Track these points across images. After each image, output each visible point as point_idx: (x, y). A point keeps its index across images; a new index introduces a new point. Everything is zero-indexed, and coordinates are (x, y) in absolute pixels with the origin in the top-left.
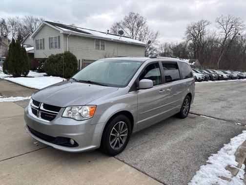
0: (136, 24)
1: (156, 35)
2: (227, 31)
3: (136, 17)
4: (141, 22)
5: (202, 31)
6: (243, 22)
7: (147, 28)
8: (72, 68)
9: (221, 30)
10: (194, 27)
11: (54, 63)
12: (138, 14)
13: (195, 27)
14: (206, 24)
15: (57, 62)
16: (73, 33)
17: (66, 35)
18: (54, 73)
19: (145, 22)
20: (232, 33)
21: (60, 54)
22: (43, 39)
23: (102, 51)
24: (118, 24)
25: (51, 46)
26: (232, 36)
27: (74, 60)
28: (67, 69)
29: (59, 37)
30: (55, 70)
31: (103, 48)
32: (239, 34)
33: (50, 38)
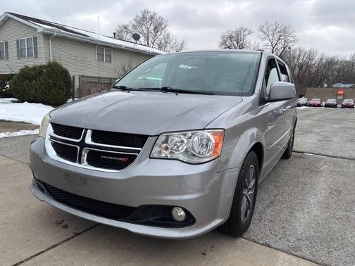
0: (152, 27)
1: (182, 45)
2: (274, 43)
3: (152, 18)
4: (161, 24)
5: (241, 42)
6: (294, 31)
7: (168, 35)
8: (63, 89)
9: (266, 42)
10: (231, 37)
11: (30, 80)
12: (155, 14)
13: (233, 37)
14: (246, 33)
15: (35, 78)
16: (60, 32)
17: (47, 36)
18: (32, 98)
19: (165, 26)
20: (280, 46)
21: (41, 67)
22: (6, 43)
23: (109, 65)
24: (125, 27)
25: (20, 54)
26: (281, 50)
27: (66, 77)
28: (53, 91)
29: (35, 39)
30: (33, 92)
31: (109, 59)
32: (289, 48)
33: (18, 41)
